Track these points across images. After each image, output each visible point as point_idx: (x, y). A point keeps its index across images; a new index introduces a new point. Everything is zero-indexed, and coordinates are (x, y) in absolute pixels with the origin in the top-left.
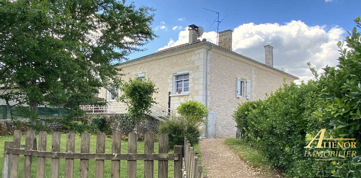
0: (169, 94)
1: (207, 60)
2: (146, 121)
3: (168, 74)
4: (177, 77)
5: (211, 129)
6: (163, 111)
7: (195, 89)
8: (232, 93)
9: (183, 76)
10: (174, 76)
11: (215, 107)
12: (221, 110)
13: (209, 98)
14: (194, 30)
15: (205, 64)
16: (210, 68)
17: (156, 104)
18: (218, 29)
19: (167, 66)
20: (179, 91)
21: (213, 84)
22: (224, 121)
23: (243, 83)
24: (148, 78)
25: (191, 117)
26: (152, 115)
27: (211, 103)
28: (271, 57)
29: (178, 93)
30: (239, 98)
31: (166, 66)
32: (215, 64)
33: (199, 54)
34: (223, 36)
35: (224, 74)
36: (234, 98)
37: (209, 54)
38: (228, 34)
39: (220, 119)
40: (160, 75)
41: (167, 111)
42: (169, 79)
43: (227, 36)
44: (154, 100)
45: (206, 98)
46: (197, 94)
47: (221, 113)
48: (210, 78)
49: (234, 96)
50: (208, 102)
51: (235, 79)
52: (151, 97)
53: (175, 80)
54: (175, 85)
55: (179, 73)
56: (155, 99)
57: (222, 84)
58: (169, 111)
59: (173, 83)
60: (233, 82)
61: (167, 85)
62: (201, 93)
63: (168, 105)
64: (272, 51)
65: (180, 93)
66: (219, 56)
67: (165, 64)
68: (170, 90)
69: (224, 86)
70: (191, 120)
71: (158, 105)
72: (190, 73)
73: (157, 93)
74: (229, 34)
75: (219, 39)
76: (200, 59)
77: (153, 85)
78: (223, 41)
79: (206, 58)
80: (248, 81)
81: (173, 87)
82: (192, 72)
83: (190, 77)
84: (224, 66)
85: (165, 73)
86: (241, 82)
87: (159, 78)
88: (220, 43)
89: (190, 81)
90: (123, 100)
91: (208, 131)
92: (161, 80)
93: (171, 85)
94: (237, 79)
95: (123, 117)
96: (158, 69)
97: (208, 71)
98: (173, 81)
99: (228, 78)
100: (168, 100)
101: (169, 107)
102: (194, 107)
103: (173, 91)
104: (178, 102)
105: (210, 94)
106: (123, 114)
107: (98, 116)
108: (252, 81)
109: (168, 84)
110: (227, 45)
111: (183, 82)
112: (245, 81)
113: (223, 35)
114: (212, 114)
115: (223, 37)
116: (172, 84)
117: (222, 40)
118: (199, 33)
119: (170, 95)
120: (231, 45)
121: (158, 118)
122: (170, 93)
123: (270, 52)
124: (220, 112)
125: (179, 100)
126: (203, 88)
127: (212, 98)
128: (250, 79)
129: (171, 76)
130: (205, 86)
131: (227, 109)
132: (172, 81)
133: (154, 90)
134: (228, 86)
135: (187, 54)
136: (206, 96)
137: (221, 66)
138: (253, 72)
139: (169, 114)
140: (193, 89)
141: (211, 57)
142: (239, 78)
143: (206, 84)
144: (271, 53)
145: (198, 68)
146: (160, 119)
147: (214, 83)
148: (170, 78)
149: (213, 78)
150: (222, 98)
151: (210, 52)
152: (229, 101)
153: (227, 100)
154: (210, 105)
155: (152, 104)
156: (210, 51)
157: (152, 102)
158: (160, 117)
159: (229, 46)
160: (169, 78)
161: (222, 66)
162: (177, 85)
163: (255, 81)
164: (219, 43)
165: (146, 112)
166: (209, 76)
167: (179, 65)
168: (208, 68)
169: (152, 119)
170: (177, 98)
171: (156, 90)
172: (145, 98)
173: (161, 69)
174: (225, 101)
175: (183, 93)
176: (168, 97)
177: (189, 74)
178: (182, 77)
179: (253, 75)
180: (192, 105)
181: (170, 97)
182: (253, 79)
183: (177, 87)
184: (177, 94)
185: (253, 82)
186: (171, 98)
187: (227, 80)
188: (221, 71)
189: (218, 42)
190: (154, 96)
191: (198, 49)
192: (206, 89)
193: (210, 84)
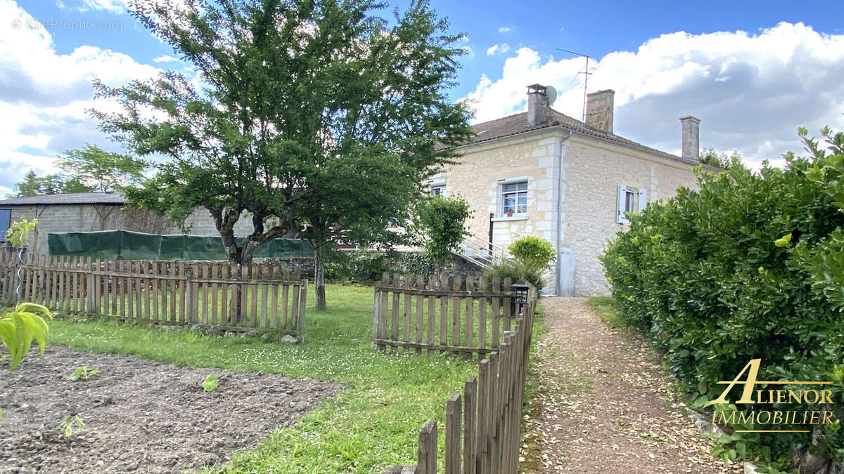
0: (491, 217)
1: (560, 157)
2: (452, 265)
3: (488, 181)
4: (506, 186)
5: (566, 281)
6: (481, 249)
7: (539, 209)
8: (607, 216)
9: (517, 186)
10: (499, 184)
11: (574, 241)
12: (587, 246)
13: (563, 226)
14: (539, 95)
15: (558, 165)
16: (567, 171)
17: (471, 236)
18: (586, 87)
19: (488, 166)
20: (509, 211)
21: (571, 200)
22: (593, 266)
23: (631, 195)
24: (459, 194)
25: (530, 261)
26: (463, 255)
27: (567, 235)
28: (694, 141)
29: (506, 215)
30: (622, 224)
31: (486, 165)
32: (577, 163)
33: (546, 146)
34: (597, 102)
35: (593, 180)
36: (613, 225)
37: (565, 147)
38: (605, 99)
39: (584, 263)
40: (474, 183)
41: (487, 247)
42: (491, 190)
43: (603, 103)
44: (467, 230)
45: (559, 225)
46: (543, 218)
47: (587, 253)
48: (565, 189)
49: (613, 220)
50: (562, 232)
51: (615, 189)
52: (462, 226)
53: (501, 193)
54: (501, 200)
55: (508, 180)
56: (469, 228)
57: (589, 199)
58: (491, 247)
59: (497, 197)
60: (612, 194)
61: (487, 202)
62: (548, 216)
63: (488, 237)
64: (698, 129)
65: (510, 215)
66: (584, 149)
67: (483, 162)
68: (492, 209)
69: (594, 203)
70: (530, 265)
71: (473, 238)
72: (529, 180)
73: (473, 218)
74: (608, 98)
75: (588, 106)
76: (547, 155)
77: (466, 205)
78: (595, 112)
79: (558, 153)
80: (641, 191)
81: (497, 204)
82: (533, 178)
83: (529, 187)
84: (592, 166)
85: (484, 178)
86: (628, 194)
87: (472, 187)
88: (589, 115)
89: (529, 195)
90: (417, 231)
91: (561, 285)
92: (476, 190)
93: (494, 201)
94: (618, 188)
95: (412, 258)
96: (470, 171)
97: (563, 178)
98: (498, 194)
99: (601, 188)
100: (489, 227)
101: (491, 241)
102: (534, 246)
103: (497, 211)
104: (506, 231)
105: (566, 218)
106: (412, 253)
107: (368, 255)
108: (649, 191)
109: (489, 199)
110: (603, 119)
111: (517, 195)
112: (635, 193)
113: (595, 100)
114: (568, 253)
115: (596, 104)
116: (495, 199)
117: (593, 110)
118: (548, 98)
119: (492, 220)
120: (611, 120)
121: (472, 260)
122: (492, 214)
123: (693, 130)
124: (583, 251)
125: (509, 227)
126: (553, 208)
127: (569, 225)
128: (646, 187)
129: (495, 185)
130: (556, 203)
131: (598, 245)
132: (495, 193)
133: (467, 213)
134: (601, 202)
135: (525, 147)
136: (558, 222)
137: (587, 166)
138: (653, 174)
139: (491, 253)
140: (535, 209)
141: (568, 151)
142: (623, 187)
143: (557, 200)
144: (696, 132)
145: (544, 172)
146: (477, 262)
147: (573, 198)
148: (493, 187)
149: (572, 189)
150: (589, 225)
151: (567, 143)
152: (603, 230)
153: (597, 229)
154: (565, 238)
155: (463, 236)
156: (566, 141)
157: (464, 233)
158: (476, 259)
159: (607, 122)
160: (490, 188)
161: (589, 166)
162: (506, 201)
163: (656, 191)
164: (587, 115)
165: (453, 250)
166: (564, 186)
167: (508, 166)
168: (563, 172)
169: (463, 261)
170: (505, 225)
171: (471, 213)
172: (454, 227)
173: (475, 171)
174: (596, 230)
175: (516, 216)
176: (489, 223)
177: (527, 182)
178: (515, 188)
179: (653, 180)
180: (532, 243)
181: (492, 223)
182: (653, 188)
183: (506, 204)
184: (506, 217)
185: (652, 193)
186: (494, 224)
187: (599, 191)
188: (586, 175)
189: (585, 114)
190: (467, 223)
191: (545, 138)
192: (559, 208)
193: (566, 199)
